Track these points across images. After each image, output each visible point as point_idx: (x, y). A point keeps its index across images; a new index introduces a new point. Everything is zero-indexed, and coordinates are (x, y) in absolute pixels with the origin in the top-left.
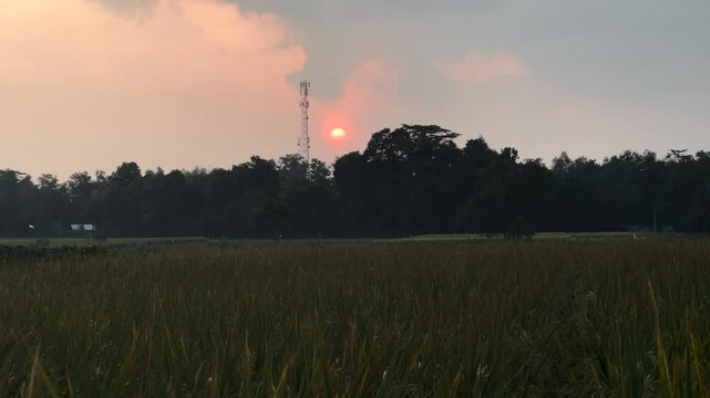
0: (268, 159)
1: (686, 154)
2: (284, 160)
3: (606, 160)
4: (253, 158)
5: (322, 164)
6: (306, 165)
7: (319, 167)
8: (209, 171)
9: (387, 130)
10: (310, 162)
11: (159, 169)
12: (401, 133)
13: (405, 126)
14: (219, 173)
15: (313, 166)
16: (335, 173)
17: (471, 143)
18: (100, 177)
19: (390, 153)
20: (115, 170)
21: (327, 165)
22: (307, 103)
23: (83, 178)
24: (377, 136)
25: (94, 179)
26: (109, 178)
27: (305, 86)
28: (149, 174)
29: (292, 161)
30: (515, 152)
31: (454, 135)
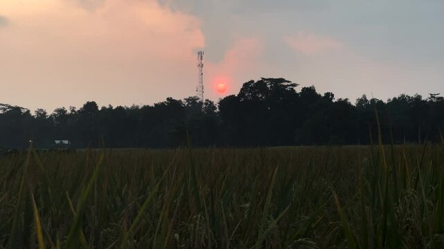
0: (178, 99)
1: (439, 96)
2: (188, 100)
3: (389, 100)
4: (168, 99)
5: (211, 103)
6: (201, 103)
7: (210, 104)
8: (141, 106)
9: (252, 81)
10: (204, 102)
11: (110, 106)
12: (262, 83)
13: (263, 79)
14: (146, 108)
15: (206, 104)
16: (220, 108)
17: (305, 90)
18: (73, 111)
19: (254, 96)
20: (82, 106)
21: (214, 103)
22: (202, 65)
23: (62, 111)
24: (246, 85)
25: (69, 112)
26: (78, 111)
27: (201, 54)
28: (104, 108)
29: (192, 100)
30: (333, 95)
31: (295, 85)
